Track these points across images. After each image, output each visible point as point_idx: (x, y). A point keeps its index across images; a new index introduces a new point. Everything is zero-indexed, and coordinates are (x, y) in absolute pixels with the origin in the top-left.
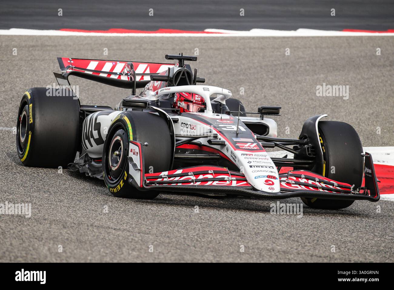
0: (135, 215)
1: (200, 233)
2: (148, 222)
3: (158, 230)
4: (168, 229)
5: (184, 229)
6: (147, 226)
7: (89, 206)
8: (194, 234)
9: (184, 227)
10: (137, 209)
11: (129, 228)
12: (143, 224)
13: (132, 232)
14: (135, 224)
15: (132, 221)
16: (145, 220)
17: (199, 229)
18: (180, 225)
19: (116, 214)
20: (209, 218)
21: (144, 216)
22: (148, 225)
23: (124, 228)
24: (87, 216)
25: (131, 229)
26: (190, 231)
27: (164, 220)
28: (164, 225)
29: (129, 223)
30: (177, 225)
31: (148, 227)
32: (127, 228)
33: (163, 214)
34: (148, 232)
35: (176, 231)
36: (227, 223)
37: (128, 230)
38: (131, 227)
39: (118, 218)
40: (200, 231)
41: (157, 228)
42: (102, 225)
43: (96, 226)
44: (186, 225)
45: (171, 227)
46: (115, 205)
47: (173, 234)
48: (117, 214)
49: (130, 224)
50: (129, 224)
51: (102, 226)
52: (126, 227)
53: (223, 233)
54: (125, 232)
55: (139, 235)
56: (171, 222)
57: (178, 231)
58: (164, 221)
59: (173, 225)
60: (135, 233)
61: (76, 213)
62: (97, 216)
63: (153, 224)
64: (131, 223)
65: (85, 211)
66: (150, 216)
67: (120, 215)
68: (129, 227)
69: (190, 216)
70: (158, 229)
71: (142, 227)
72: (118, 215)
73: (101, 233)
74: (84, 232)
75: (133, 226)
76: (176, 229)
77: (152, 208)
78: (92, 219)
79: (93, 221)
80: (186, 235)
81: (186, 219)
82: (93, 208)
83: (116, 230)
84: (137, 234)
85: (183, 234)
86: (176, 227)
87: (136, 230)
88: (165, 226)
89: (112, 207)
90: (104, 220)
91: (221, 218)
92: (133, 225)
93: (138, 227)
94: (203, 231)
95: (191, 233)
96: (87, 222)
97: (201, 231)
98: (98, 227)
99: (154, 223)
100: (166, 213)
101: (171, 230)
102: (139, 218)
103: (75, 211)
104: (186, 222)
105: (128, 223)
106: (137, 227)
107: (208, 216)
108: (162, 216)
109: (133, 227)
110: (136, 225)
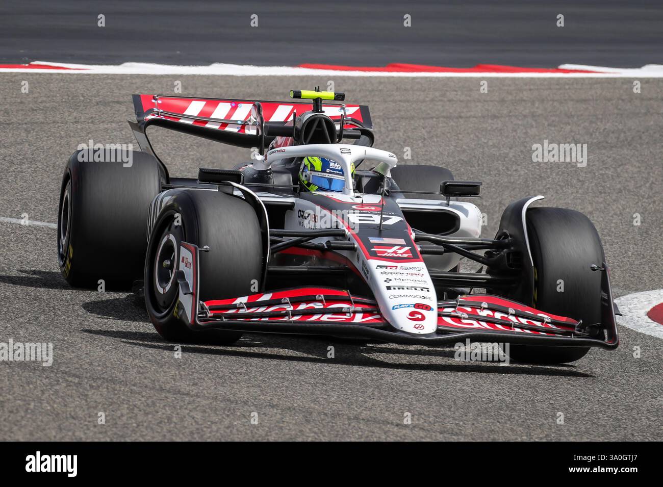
0: (433, 399)
1: (551, 433)
2: (457, 414)
3: (476, 427)
4: (494, 426)
5: (521, 425)
6: (456, 420)
7: (351, 383)
8: (541, 436)
9: (523, 421)
10: (437, 388)
11: (423, 423)
12: (449, 417)
13: (428, 431)
14: (434, 416)
15: (429, 411)
16: (452, 409)
17: (550, 426)
18: (514, 418)
19: (399, 397)
20: (567, 406)
21: (450, 402)
22: (457, 418)
23: (414, 423)
24: (348, 401)
25: (426, 424)
26: (534, 430)
27: (486, 409)
28: (487, 419)
29: (424, 414)
30: (510, 418)
31: (457, 422)
32: (420, 423)
33: (484, 397)
34: (458, 431)
35: (508, 430)
36: (600, 415)
37: (422, 427)
38: (425, 422)
39: (403, 405)
40: (551, 429)
41: (473, 424)
42: (375, 417)
43: (363, 419)
44: (526, 420)
45: (498, 422)
46: (398, 381)
47: (503, 434)
48: (401, 399)
49: (425, 416)
50: (423, 416)
51: (374, 419)
52: (417, 422)
53: (592, 434)
54: (417, 431)
55: (441, 435)
56: (499, 413)
57: (512, 430)
58: (486, 411)
59: (502, 418)
60: (434, 432)
61: (328, 396)
62: (366, 402)
63: (466, 416)
64: (427, 414)
65: (345, 392)
66: (460, 403)
67: (407, 399)
68: (423, 421)
69: (534, 403)
70: (476, 425)
71: (446, 421)
72: (403, 400)
73: (373, 432)
74: (343, 430)
75: (431, 419)
76: (508, 425)
77: (464, 388)
78: (356, 407)
79: (359, 411)
80: (527, 436)
81: (526, 407)
82: (358, 387)
83: (399, 426)
84: (438, 434)
85: (522, 436)
86: (509, 422)
87: (437, 426)
88: (487, 421)
89: (393, 384)
90: (379, 409)
91: (589, 407)
92: (429, 418)
93: (439, 422)
94: (557, 430)
95: (535, 434)
96: (347, 412)
97: (553, 430)
98: (368, 420)
99: (469, 415)
100: (490, 396)
101: (499, 427)
102: (441, 405)
103: (326, 391)
104: (526, 414)
105: (421, 414)
106: (437, 421)
107: (565, 403)
108: (483, 401)
109: (430, 422)
110: (436, 417)
